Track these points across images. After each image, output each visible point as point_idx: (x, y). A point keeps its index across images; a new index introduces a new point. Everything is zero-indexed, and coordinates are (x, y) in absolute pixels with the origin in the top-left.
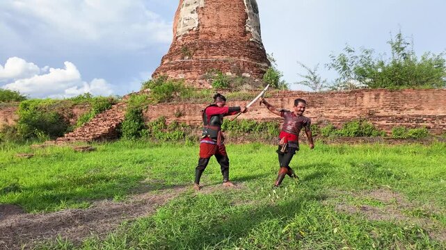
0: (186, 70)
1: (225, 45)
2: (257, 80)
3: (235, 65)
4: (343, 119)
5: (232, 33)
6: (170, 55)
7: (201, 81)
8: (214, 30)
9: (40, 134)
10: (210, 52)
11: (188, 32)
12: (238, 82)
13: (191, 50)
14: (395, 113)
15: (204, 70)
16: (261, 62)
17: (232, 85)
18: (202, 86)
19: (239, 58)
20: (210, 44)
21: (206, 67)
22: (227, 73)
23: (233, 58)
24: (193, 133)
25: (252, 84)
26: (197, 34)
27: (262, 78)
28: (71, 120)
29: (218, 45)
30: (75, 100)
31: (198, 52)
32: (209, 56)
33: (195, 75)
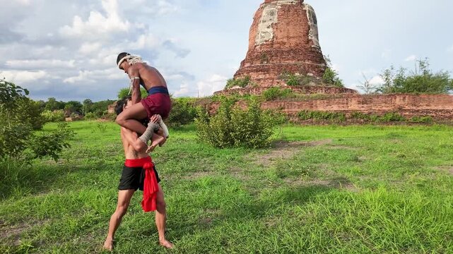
0: (265, 72)
1: (294, 52)
2: (318, 78)
3: (302, 67)
4: (384, 111)
5: (298, 42)
6: (251, 60)
7: (278, 80)
8: (285, 40)
10: (283, 58)
11: (265, 43)
12: (305, 80)
13: (268, 57)
14: (414, 108)
15: (279, 72)
16: (320, 63)
17: (301, 83)
19: (304, 61)
20: (283, 51)
21: (279, 68)
22: (296, 74)
23: (300, 62)
24: (291, 119)
25: (315, 82)
26: (272, 44)
27: (322, 76)
29: (288, 52)
31: (274, 58)
32: (282, 61)
33: (272, 76)
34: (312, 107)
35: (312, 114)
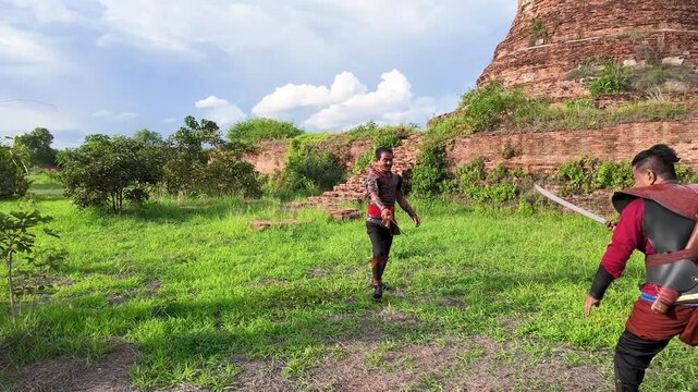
0: (538, 65)
3: (646, 42)
6: (508, 43)
7: (566, 83)
9: (310, 185)
10: (588, 26)
12: (651, 77)
13: (549, 26)
15: (574, 60)
17: (637, 85)
18: (567, 94)
19: (656, 25)
20: (591, 7)
21: (578, 55)
22: (626, 63)
23: (642, 29)
25: (685, 80)
28: (348, 164)
30: (353, 134)
31: (563, 27)
32: (587, 33)
33: (555, 72)
34: (611, 149)
35: (609, 177)
